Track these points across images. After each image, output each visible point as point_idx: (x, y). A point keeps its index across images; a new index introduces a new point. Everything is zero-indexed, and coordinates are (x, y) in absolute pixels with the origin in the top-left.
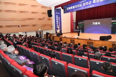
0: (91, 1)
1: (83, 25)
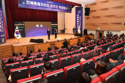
0: (57, 6)
1: (23, 27)
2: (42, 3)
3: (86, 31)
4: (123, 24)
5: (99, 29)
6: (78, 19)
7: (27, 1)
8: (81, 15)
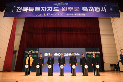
0: (79, 7)
1: (36, 56)
7: (18, 8)
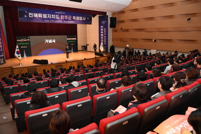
0: (71, 16)
1: (28, 44)
2: (48, 15)
3: (113, 48)
4: (154, 40)
5: (128, 46)
6: (102, 32)
7: (30, 14)
8: (106, 26)
